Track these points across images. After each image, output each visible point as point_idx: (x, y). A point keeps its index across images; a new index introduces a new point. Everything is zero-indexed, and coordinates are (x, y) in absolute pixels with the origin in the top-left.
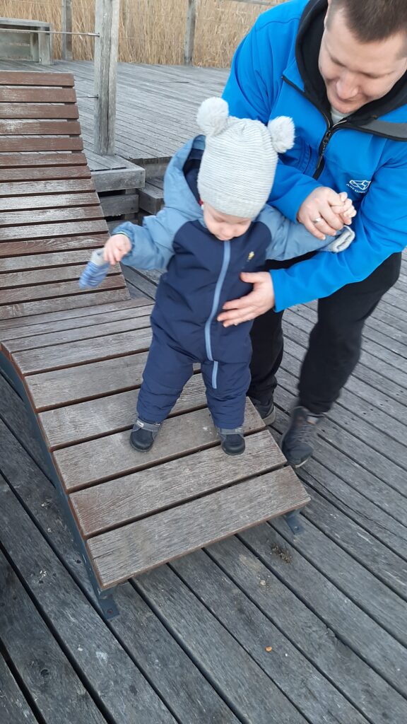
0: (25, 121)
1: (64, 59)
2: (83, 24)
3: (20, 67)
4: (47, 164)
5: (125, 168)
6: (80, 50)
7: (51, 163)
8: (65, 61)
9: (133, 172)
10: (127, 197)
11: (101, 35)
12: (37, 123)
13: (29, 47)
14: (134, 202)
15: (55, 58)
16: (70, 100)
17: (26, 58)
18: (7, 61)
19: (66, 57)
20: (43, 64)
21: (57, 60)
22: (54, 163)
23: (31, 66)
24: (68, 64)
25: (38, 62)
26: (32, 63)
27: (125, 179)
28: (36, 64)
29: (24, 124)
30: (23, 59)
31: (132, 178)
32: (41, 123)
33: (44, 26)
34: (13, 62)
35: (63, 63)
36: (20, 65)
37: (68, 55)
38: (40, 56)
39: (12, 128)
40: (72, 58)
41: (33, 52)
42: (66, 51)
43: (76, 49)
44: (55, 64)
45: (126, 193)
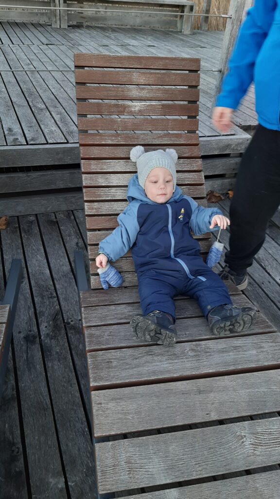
0: (148, 103)
1: (201, 30)
2: (219, 3)
3: (167, 36)
4: (162, 143)
5: (234, 135)
6: (214, 22)
7: (166, 143)
8: (201, 31)
9: (240, 139)
10: (230, 159)
11: (233, 17)
12: (159, 105)
13: (177, 21)
14: (236, 163)
15: (195, 29)
16: (194, 84)
17: (174, 29)
18: (159, 31)
19: (203, 28)
20: (185, 33)
21: (196, 31)
22: (169, 143)
23: (176, 35)
24: (203, 34)
25: (181, 32)
26: (177, 32)
27: (231, 145)
28: (180, 33)
29: (148, 105)
30: (171, 30)
31: (239, 144)
32: (163, 105)
33: (190, 4)
34: (163, 31)
35: (199, 33)
36: (168, 34)
37: (205, 27)
38: (183, 27)
39: (137, 109)
40: (207, 29)
41: (179, 25)
42: (204, 24)
43: (211, 21)
44: (194, 34)
45: (231, 155)
